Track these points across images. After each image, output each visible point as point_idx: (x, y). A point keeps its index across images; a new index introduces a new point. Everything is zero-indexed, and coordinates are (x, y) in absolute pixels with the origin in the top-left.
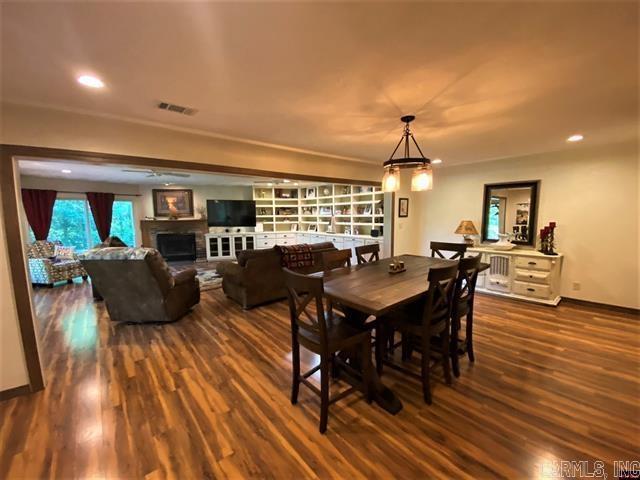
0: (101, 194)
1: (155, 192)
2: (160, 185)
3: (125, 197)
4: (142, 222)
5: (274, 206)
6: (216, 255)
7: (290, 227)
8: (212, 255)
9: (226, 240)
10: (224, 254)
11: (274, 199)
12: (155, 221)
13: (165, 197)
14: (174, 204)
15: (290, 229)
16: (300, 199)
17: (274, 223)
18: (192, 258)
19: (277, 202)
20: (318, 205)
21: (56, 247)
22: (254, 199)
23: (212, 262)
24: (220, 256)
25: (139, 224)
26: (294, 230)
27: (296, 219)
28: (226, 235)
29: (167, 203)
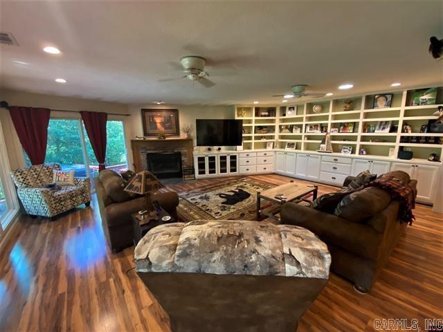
0: (95, 113)
1: (144, 111)
2: (149, 104)
3: (117, 116)
4: (132, 141)
5: (253, 125)
6: (204, 173)
7: (265, 145)
8: (200, 173)
9: (212, 159)
10: (210, 172)
11: (254, 118)
12: (144, 141)
13: (153, 117)
14: (163, 124)
15: (265, 147)
16: (278, 117)
17: (253, 141)
18: (179, 175)
19: (257, 121)
20: (304, 123)
21: (55, 171)
22: (237, 118)
23: (200, 180)
24: (207, 174)
25: (130, 144)
26: (270, 148)
27: (272, 137)
28: (211, 154)
29: (155, 123)
